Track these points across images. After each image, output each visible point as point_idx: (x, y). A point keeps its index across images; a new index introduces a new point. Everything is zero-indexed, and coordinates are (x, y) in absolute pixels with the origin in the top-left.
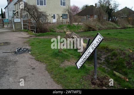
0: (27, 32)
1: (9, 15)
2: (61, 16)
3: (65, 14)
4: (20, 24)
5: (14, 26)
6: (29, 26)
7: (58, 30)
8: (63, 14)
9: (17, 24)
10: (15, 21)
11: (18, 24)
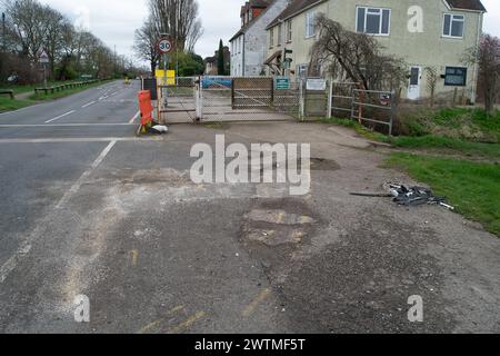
0: (350, 126)
1: (247, 63)
2: (442, 76)
3: (456, 68)
4: (322, 97)
5: (302, 103)
6: (357, 107)
7: (438, 127)
8: (447, 68)
9: (311, 96)
10: (308, 87)
11: (318, 96)
